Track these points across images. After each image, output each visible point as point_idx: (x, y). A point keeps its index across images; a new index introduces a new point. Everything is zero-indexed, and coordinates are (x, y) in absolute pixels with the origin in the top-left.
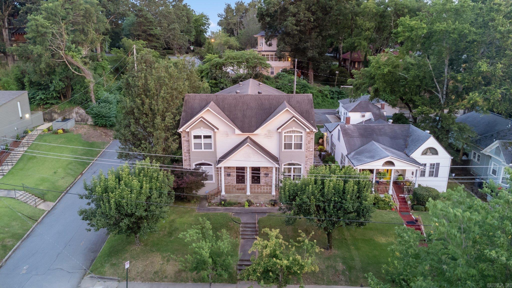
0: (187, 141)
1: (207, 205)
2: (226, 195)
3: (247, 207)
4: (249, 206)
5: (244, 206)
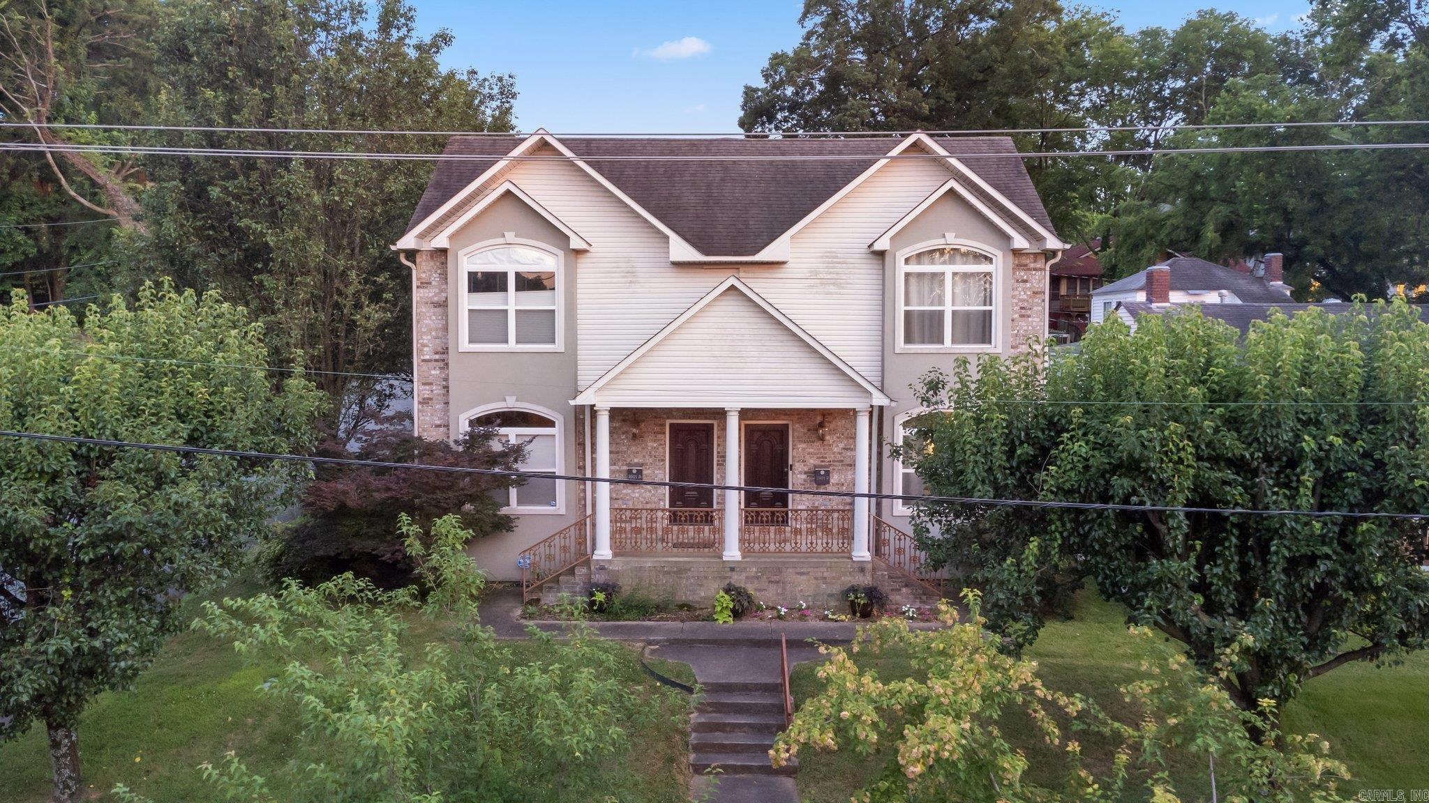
0: (437, 305)
1: (519, 612)
2: (618, 565)
3: (724, 619)
4: (736, 614)
5: (710, 618)
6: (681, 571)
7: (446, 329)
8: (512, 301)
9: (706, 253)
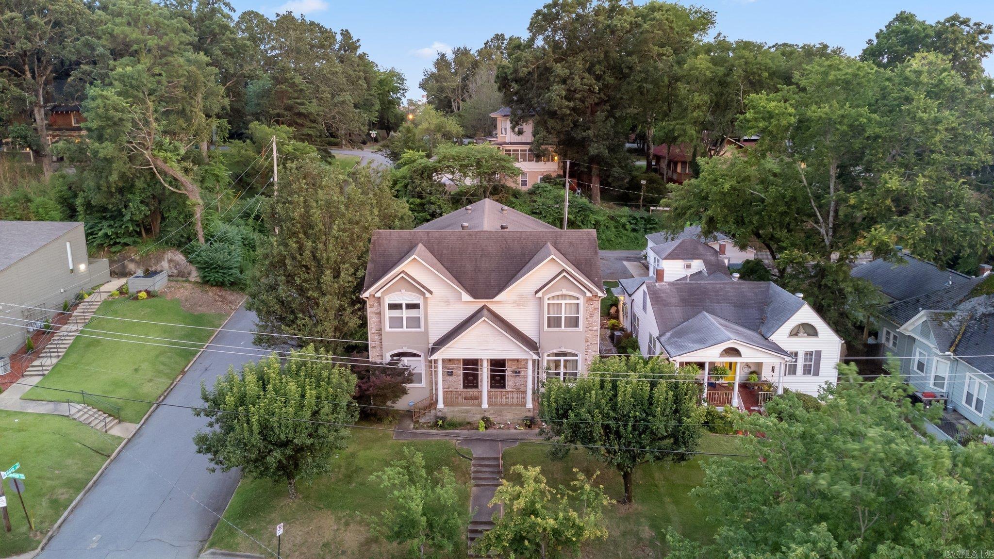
0: (377, 314)
1: (412, 426)
2: (446, 410)
3: (482, 430)
4: (486, 428)
5: (477, 429)
6: (467, 412)
7: (380, 322)
8: (405, 313)
9: (475, 298)
